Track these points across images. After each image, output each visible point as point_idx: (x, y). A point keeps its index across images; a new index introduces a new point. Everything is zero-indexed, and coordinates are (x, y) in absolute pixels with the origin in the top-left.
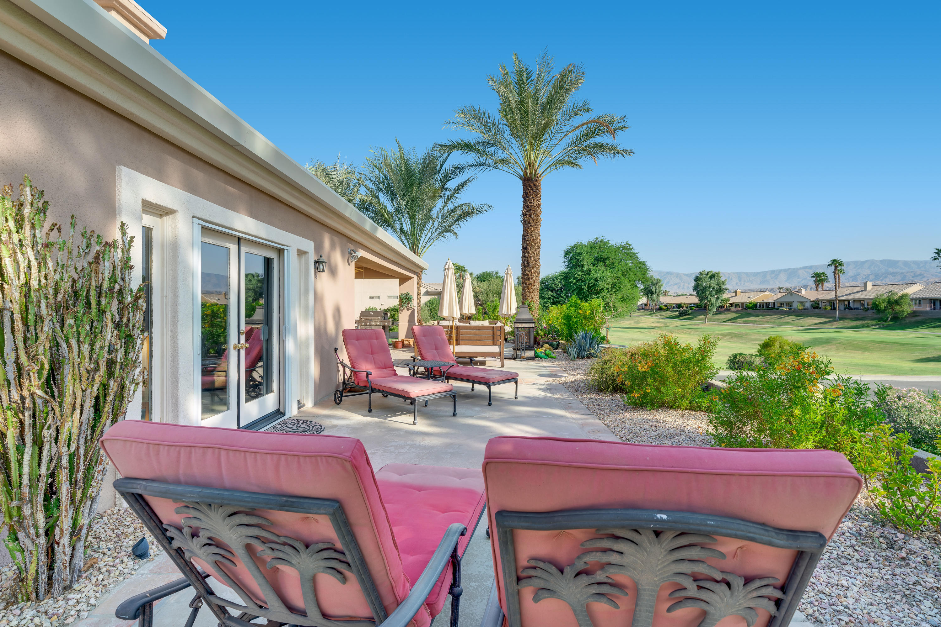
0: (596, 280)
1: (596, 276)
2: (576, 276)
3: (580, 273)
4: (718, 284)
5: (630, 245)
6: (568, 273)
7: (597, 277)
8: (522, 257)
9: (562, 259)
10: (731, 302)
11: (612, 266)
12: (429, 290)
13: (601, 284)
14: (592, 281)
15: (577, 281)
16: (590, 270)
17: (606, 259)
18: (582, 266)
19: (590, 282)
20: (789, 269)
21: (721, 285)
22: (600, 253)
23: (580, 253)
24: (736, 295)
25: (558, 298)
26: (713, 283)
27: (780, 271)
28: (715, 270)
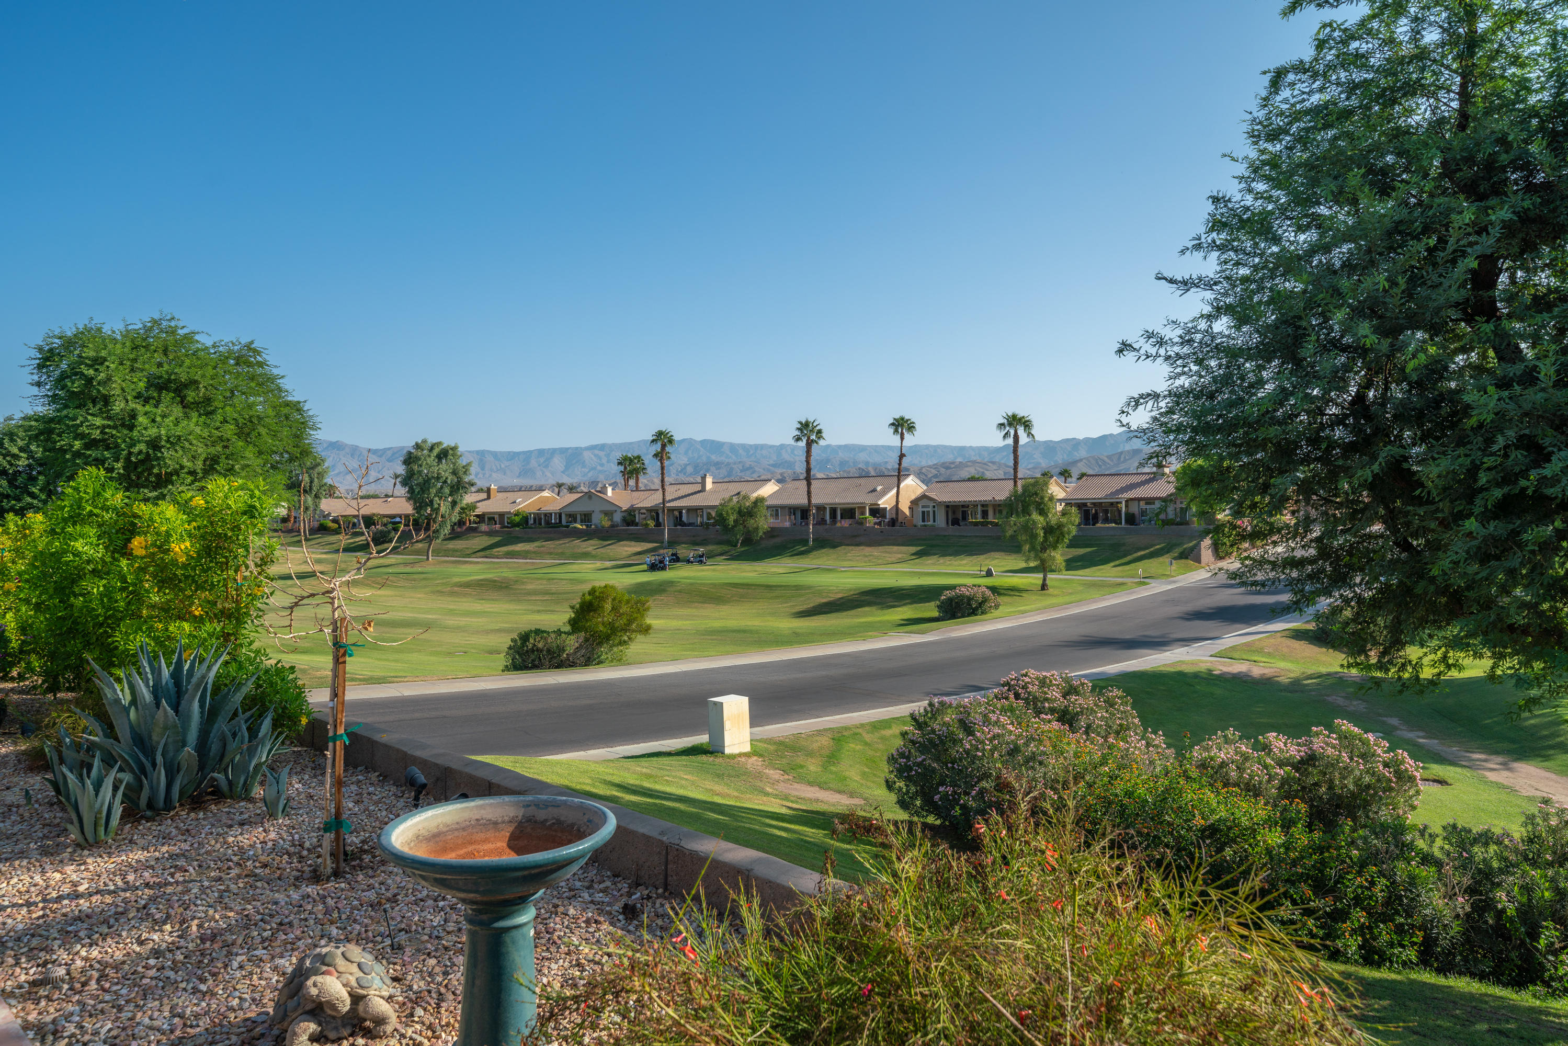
0: (154, 444)
1: (153, 432)
2: (84, 429)
3: (98, 422)
4: (454, 473)
5: (257, 352)
6: (52, 420)
7: (159, 437)
9: (28, 375)
10: (478, 512)
11: (205, 407)
13: (171, 458)
14: (142, 447)
15: (87, 446)
16: (133, 415)
17: (186, 386)
18: (106, 400)
19: (135, 450)
20: (567, 449)
21: (461, 473)
22: (166, 367)
23: (98, 362)
24: (489, 498)
25: (19, 500)
26: (444, 469)
27: (553, 452)
28: (447, 442)
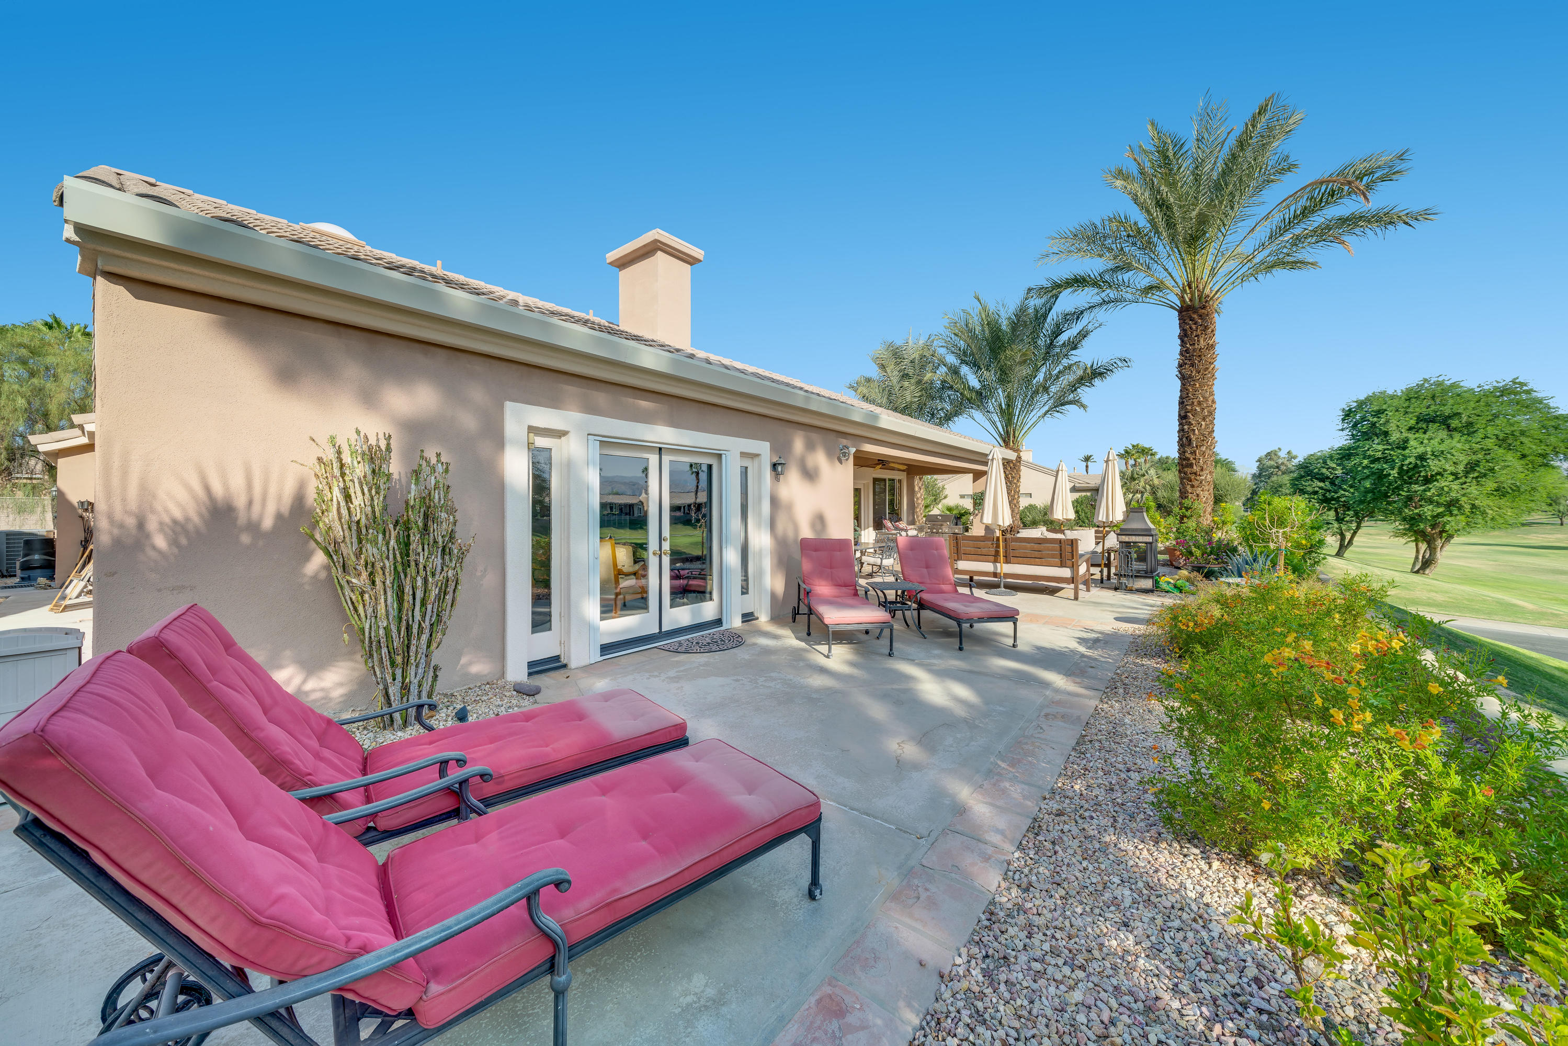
0: (1422, 457)
1: (1421, 450)
2: (1370, 453)
3: (1380, 447)
5: (1522, 384)
6: (1349, 449)
7: (1426, 453)
8: (1179, 432)
9: (1337, 424)
11: (1469, 429)
12: (1077, 485)
13: (1434, 465)
14: (1412, 460)
15: (1372, 462)
16: (1406, 441)
17: (1450, 417)
18: (1386, 434)
19: (1407, 462)
22: (1433, 407)
23: (1379, 413)
25: (1336, 492)
